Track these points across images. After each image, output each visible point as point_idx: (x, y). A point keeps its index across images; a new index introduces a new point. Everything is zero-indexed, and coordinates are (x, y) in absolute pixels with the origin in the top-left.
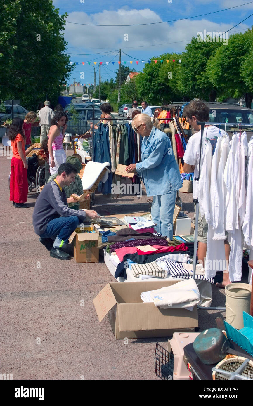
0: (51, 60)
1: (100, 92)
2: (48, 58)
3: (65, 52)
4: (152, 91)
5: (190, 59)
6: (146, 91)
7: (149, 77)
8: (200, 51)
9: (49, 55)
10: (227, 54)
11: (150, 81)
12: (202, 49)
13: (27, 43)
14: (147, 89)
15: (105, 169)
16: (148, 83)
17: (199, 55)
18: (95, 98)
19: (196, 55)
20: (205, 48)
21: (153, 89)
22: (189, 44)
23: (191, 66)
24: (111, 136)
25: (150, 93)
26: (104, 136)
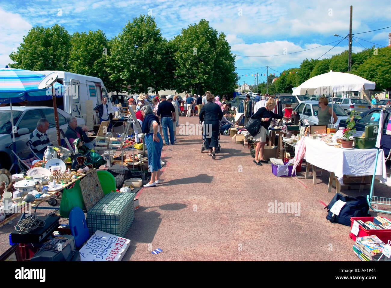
0: (228, 77)
1: (257, 89)
2: (227, 76)
3: (235, 72)
4: (283, 89)
5: (302, 72)
6: (280, 88)
7: (282, 81)
8: (307, 67)
9: (227, 75)
10: (319, 69)
11: (283, 83)
12: (308, 66)
13: (218, 70)
14: (281, 87)
15: (242, 115)
16: (282, 84)
17: (307, 69)
18: (255, 93)
19: (305, 69)
20: (310, 66)
21: (284, 87)
22: (301, 64)
23: (302, 75)
24: (244, 104)
25: (282, 89)
26: (242, 104)
